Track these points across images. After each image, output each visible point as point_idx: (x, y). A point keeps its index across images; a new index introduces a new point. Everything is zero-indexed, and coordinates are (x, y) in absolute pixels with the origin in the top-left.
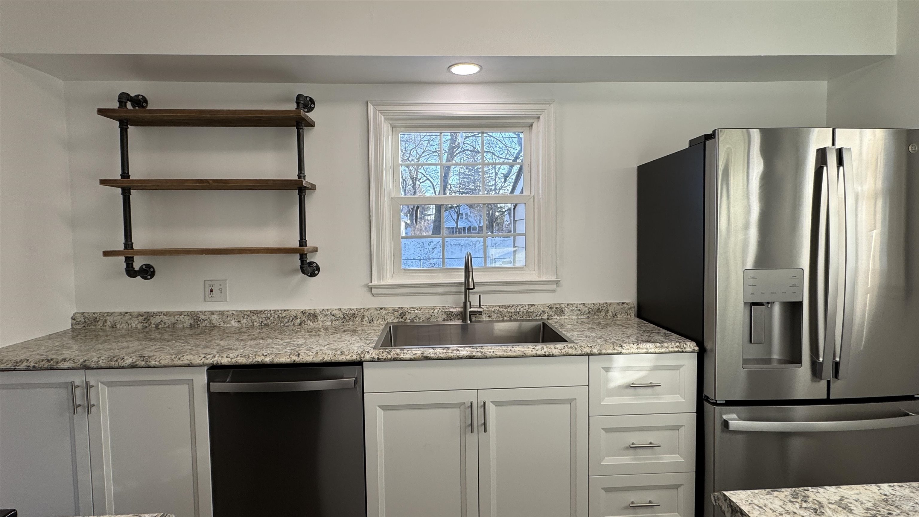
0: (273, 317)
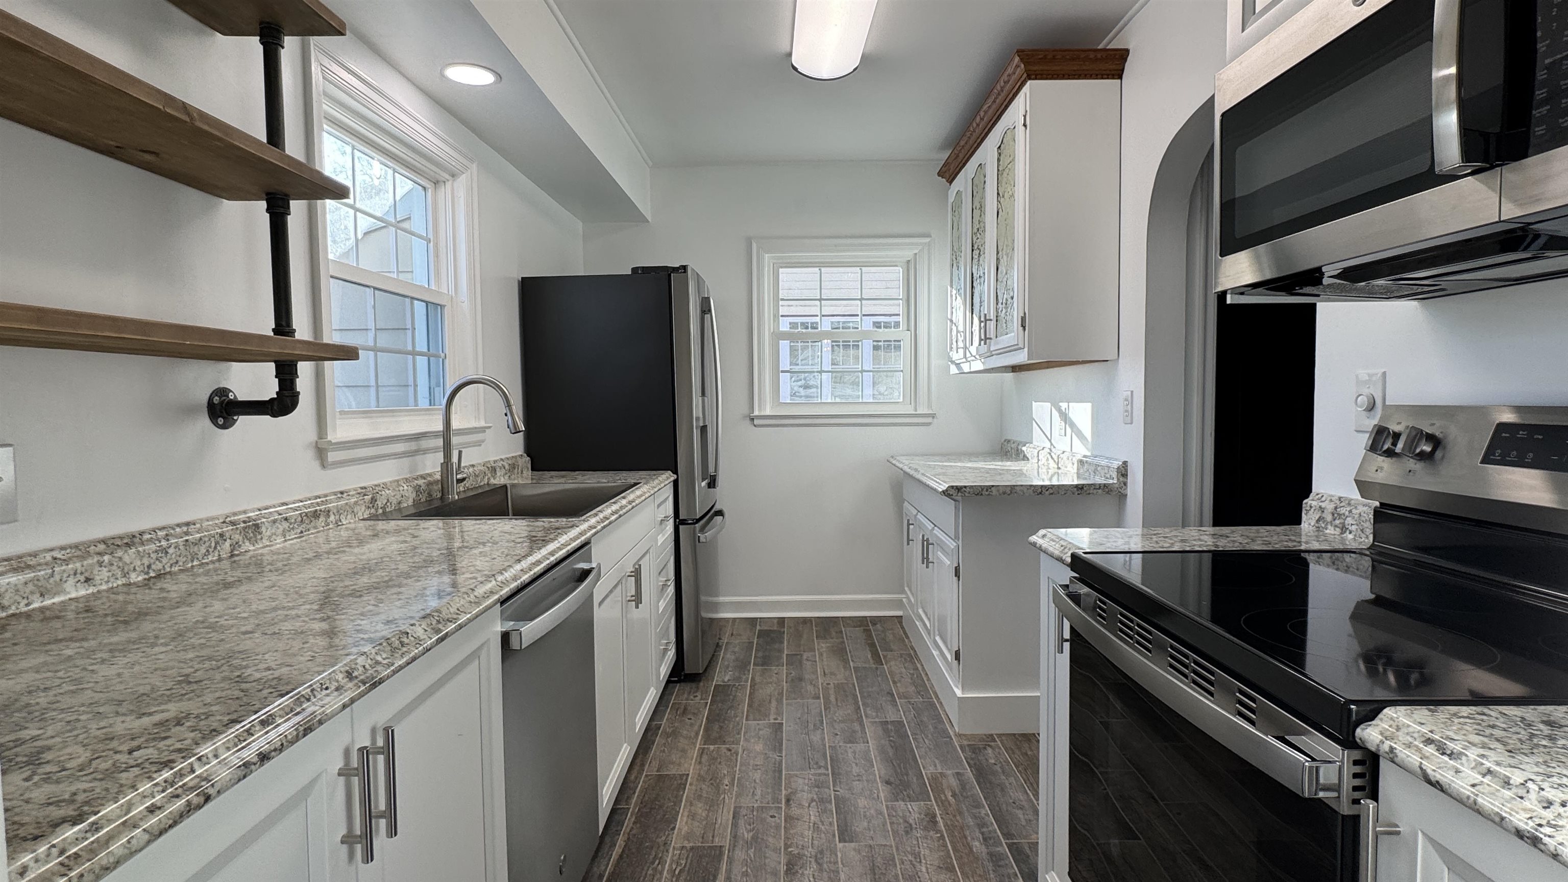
0: (175, 548)
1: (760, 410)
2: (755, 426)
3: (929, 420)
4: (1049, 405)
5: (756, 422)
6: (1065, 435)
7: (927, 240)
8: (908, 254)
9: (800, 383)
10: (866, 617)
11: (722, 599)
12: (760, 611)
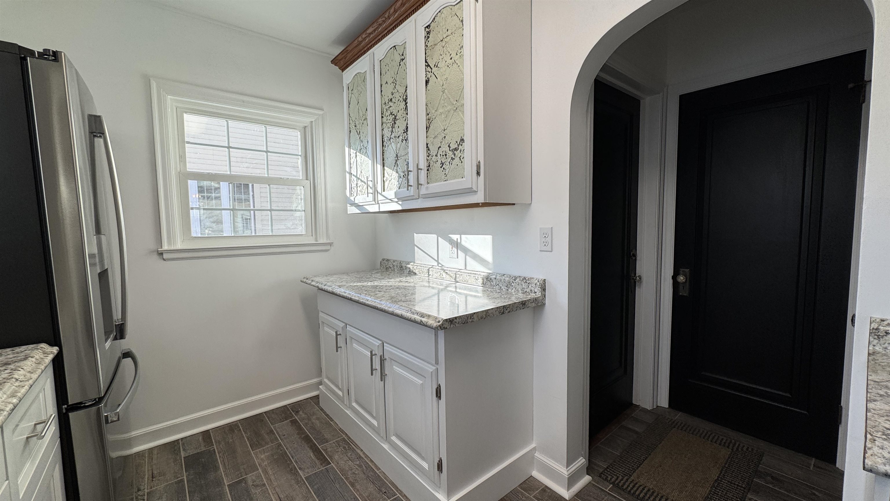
1: (169, 243)
2: (164, 260)
3: (328, 247)
4: (435, 236)
5: (165, 256)
6: (458, 258)
7: (320, 112)
8: (306, 120)
9: (211, 220)
10: (285, 406)
11: (134, 433)
12: (183, 431)
